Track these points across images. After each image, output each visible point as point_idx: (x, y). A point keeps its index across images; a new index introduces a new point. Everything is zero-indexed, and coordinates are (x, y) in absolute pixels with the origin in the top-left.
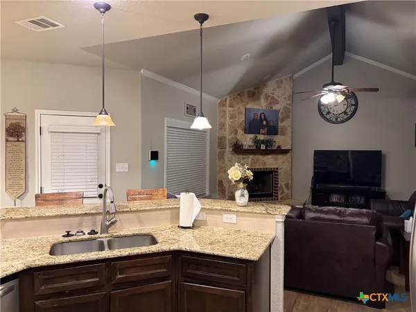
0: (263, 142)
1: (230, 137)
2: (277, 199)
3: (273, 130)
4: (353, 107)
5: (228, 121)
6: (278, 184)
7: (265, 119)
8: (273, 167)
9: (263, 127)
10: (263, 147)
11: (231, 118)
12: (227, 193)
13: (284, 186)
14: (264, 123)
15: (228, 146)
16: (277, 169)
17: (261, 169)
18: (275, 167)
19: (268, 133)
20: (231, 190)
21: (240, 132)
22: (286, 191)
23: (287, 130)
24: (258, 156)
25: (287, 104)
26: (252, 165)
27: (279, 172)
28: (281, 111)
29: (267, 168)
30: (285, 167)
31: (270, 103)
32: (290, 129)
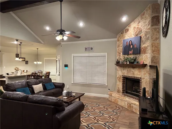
1: (118, 57)
7: (132, 44)
8: (138, 76)
9: (131, 50)
10: (128, 63)
11: (118, 47)
16: (141, 78)
17: (131, 77)
19: (134, 53)
20: (118, 86)
21: (121, 54)
23: (147, 50)
24: (130, 69)
25: (147, 29)
26: (127, 74)
27: (142, 80)
28: (143, 35)
29: (134, 77)
30: (146, 78)
31: (136, 32)
32: (149, 48)
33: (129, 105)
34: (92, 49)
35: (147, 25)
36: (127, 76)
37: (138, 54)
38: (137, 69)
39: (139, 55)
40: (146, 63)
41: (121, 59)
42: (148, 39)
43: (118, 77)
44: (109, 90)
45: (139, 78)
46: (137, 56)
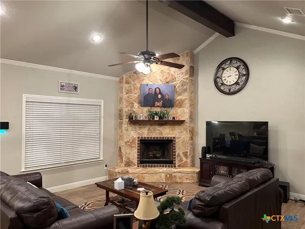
0: (156, 114)
1: (127, 109)
2: (175, 167)
3: (169, 103)
4: (244, 77)
5: (125, 96)
6: (175, 152)
7: (160, 93)
8: (169, 136)
9: (158, 100)
10: (157, 118)
11: (127, 93)
12: (124, 159)
13: (182, 154)
14: (160, 96)
15: (125, 117)
16: (174, 138)
17: (157, 138)
18: (173, 136)
19: (164, 106)
20: (127, 155)
21: (136, 105)
22: (184, 159)
23: (184, 103)
24: (155, 126)
25: (184, 79)
26: (148, 134)
27: (177, 141)
28: (178, 85)
29: (163, 137)
30: (183, 137)
31: (166, 78)
32: (187, 101)
33: (168, 176)
34: (76, 88)
35: (184, 74)
36: (148, 138)
37: (169, 107)
38: (168, 126)
39: (170, 109)
40: (183, 119)
41: (134, 112)
42: (185, 90)
43: (128, 142)
44: (106, 166)
45: (171, 138)
46: (168, 109)
